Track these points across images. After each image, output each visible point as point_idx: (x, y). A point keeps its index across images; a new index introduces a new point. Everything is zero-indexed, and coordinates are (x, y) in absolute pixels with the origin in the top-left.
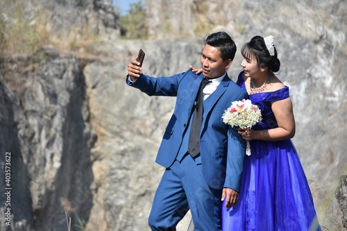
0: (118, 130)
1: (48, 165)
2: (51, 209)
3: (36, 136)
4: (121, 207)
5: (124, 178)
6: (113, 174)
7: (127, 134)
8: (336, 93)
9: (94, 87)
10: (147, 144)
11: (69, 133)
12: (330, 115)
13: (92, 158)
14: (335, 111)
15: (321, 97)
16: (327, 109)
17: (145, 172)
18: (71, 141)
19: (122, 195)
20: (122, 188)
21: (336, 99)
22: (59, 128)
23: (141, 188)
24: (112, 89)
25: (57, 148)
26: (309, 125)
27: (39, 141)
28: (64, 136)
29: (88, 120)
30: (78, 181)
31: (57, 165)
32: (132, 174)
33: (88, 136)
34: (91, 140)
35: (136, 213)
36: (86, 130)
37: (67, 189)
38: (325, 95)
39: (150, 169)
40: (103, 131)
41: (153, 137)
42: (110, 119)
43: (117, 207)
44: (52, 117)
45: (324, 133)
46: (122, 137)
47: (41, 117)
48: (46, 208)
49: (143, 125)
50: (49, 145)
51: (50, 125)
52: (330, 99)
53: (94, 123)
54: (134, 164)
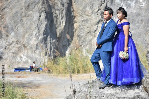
0: (81, 14)
1: (62, 24)
2: (62, 37)
3: (58, 16)
4: (82, 36)
5: (83, 28)
6: (80, 27)
7: (84, 16)
8: (143, 4)
9: (74, 2)
10: (90, 18)
11: (68, 15)
12: (142, 10)
13: (74, 22)
14: (143, 9)
15: (139, 5)
16: (141, 8)
17: (89, 26)
18: (68, 17)
19: (82, 33)
20: (83, 31)
21: (143, 6)
22: (65, 14)
23: (88, 31)
24: (79, 3)
25: (64, 20)
26: (135, 13)
27: (59, 18)
28: (66, 16)
29: (73, 12)
30: (70, 29)
31: (64, 24)
32: (85, 27)
33: (73, 16)
34: (74, 17)
35: (86, 38)
36: (72, 15)
37: (67, 31)
38: (140, 4)
39: (90, 25)
40: (77, 14)
41: (91, 16)
42: (79, 11)
43: (81, 36)
44: (63, 11)
45: (140, 15)
46: (82, 16)
47: (60, 10)
48: (61, 36)
49: (88, 13)
50: (62, 19)
51: (62, 13)
52: (141, 5)
53: (74, 12)
54: (86, 24)
